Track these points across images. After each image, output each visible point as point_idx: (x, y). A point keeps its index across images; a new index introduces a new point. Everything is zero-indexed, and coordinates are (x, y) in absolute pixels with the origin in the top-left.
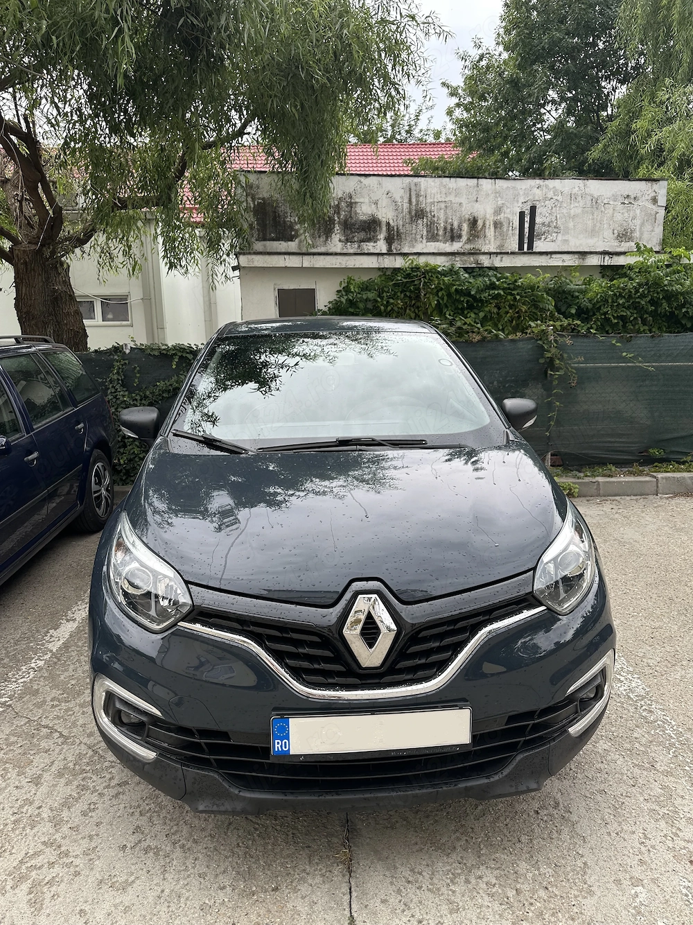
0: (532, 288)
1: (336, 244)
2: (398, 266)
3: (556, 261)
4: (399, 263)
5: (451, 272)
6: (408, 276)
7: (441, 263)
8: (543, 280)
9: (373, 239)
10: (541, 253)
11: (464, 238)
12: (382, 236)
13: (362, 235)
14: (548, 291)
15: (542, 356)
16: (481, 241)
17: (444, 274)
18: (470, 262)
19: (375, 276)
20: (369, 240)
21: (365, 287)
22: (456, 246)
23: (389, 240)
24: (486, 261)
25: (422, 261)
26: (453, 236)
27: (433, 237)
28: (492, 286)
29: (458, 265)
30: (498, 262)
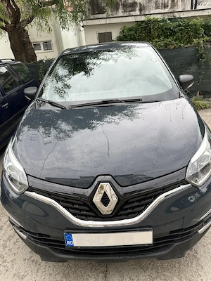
0: (195, 25)
1: (120, 13)
2: (143, 20)
3: (206, 13)
4: (143, 18)
5: (163, 20)
6: (147, 24)
7: (159, 17)
8: (200, 21)
9: (134, 10)
10: (199, 10)
11: (169, 7)
12: (138, 9)
13: (130, 9)
14: (202, 26)
15: (198, 53)
16: (176, 7)
17: (160, 22)
18: (171, 16)
19: (134, 25)
20: (133, 11)
21: (130, 30)
22: (166, 10)
23: (140, 10)
24: (177, 15)
25: (152, 17)
26: (165, 6)
27: (157, 7)
28: (180, 25)
29: (166, 18)
30: (182, 15)
